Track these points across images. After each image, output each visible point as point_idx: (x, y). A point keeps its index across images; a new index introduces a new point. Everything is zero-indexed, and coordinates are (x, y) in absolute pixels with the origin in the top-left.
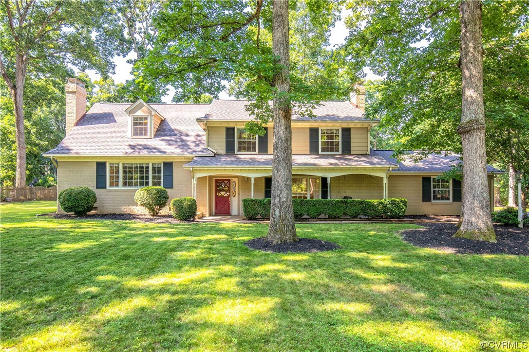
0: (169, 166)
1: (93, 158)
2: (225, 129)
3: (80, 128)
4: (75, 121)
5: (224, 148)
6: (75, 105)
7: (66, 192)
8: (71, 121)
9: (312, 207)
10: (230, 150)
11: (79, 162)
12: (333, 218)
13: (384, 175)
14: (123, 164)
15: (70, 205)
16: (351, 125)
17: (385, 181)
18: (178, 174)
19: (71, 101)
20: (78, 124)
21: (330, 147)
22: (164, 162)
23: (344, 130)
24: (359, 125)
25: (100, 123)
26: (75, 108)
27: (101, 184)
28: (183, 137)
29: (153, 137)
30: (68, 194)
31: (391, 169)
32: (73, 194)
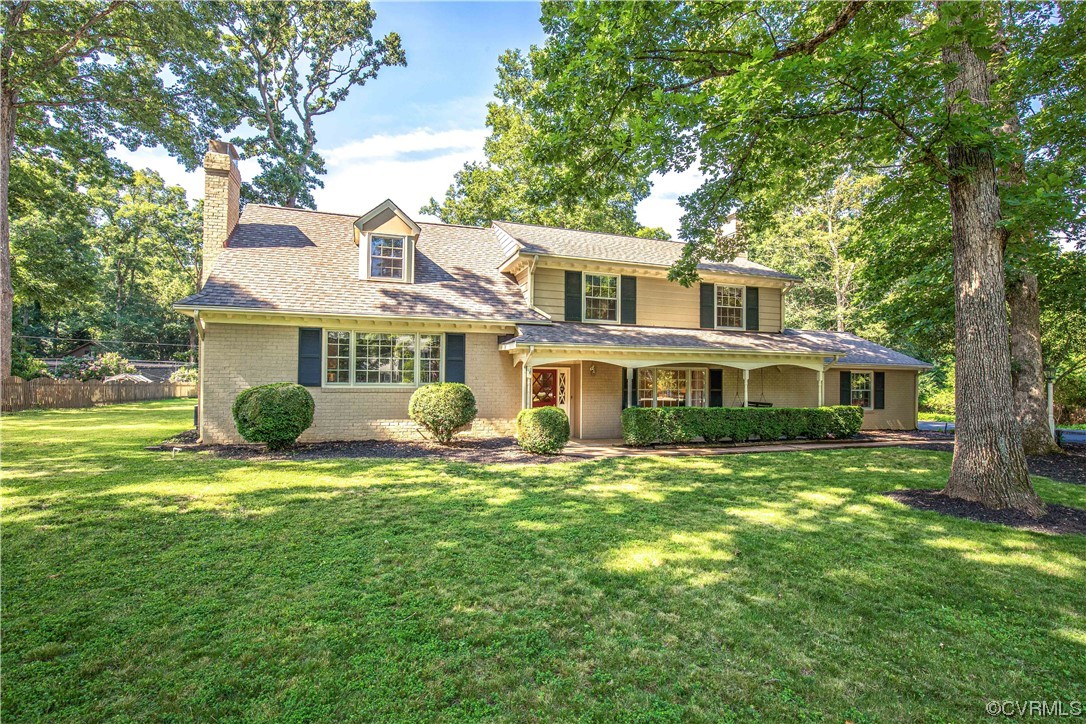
0: (456, 342)
1: (293, 317)
2: (564, 275)
3: (239, 251)
4: (225, 238)
5: (563, 311)
6: (226, 202)
7: (256, 395)
8: (215, 235)
9: (742, 422)
10: (572, 313)
11: (257, 325)
12: (768, 440)
13: (819, 367)
14: (358, 335)
15: (269, 425)
16: (760, 284)
17: (821, 377)
18: (476, 358)
19: (216, 190)
20: (228, 244)
21: (728, 319)
22: (447, 333)
23: (749, 289)
24: (771, 285)
25: (278, 245)
26: (226, 208)
28: (483, 284)
29: (413, 282)
30: (263, 399)
31: (837, 357)
32: (277, 400)
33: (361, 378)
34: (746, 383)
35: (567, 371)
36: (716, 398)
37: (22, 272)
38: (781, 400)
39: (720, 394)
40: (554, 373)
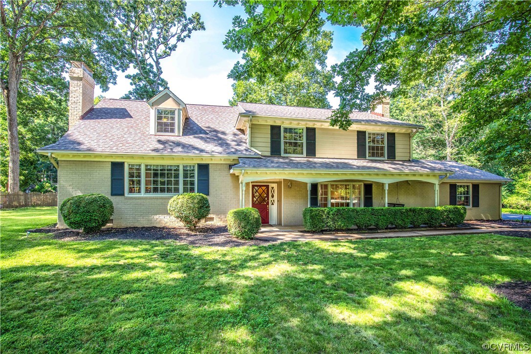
0: (204, 169)
1: (107, 156)
2: (270, 128)
3: (87, 122)
4: (81, 114)
5: (269, 149)
6: (81, 95)
7: (72, 201)
8: (75, 113)
9: (382, 217)
10: (275, 150)
11: (88, 161)
12: (401, 228)
13: (436, 181)
14: (146, 166)
15: (77, 219)
16: (396, 130)
17: (437, 188)
18: (216, 179)
19: (76, 89)
20: (83, 117)
21: (376, 152)
22: (198, 164)
23: (389, 134)
24: (403, 131)
25: (111, 118)
26: (81, 98)
27: (117, 189)
28: (220, 135)
29: (181, 135)
30: (74, 203)
31: (448, 175)
32: (83, 204)
33: (147, 191)
34: (386, 192)
35: (275, 186)
36: (368, 201)
37: (29, 143)
38: (410, 202)
39: (371, 198)
40: (267, 187)
